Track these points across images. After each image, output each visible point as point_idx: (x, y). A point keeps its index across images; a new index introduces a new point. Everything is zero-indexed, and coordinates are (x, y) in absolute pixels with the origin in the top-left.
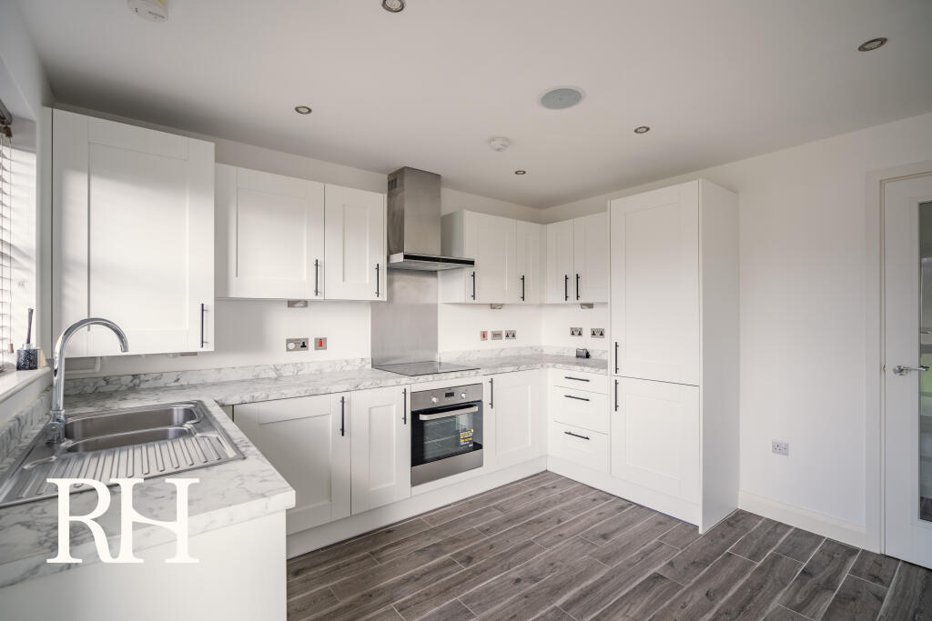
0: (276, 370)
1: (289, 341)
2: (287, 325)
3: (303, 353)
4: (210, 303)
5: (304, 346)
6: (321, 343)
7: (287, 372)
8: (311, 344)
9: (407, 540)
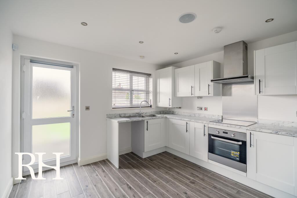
0: (194, 115)
1: (198, 107)
2: (198, 103)
3: (201, 111)
4: (171, 98)
5: (201, 109)
6: (206, 109)
7: (197, 116)
8: (203, 109)
9: (195, 170)
